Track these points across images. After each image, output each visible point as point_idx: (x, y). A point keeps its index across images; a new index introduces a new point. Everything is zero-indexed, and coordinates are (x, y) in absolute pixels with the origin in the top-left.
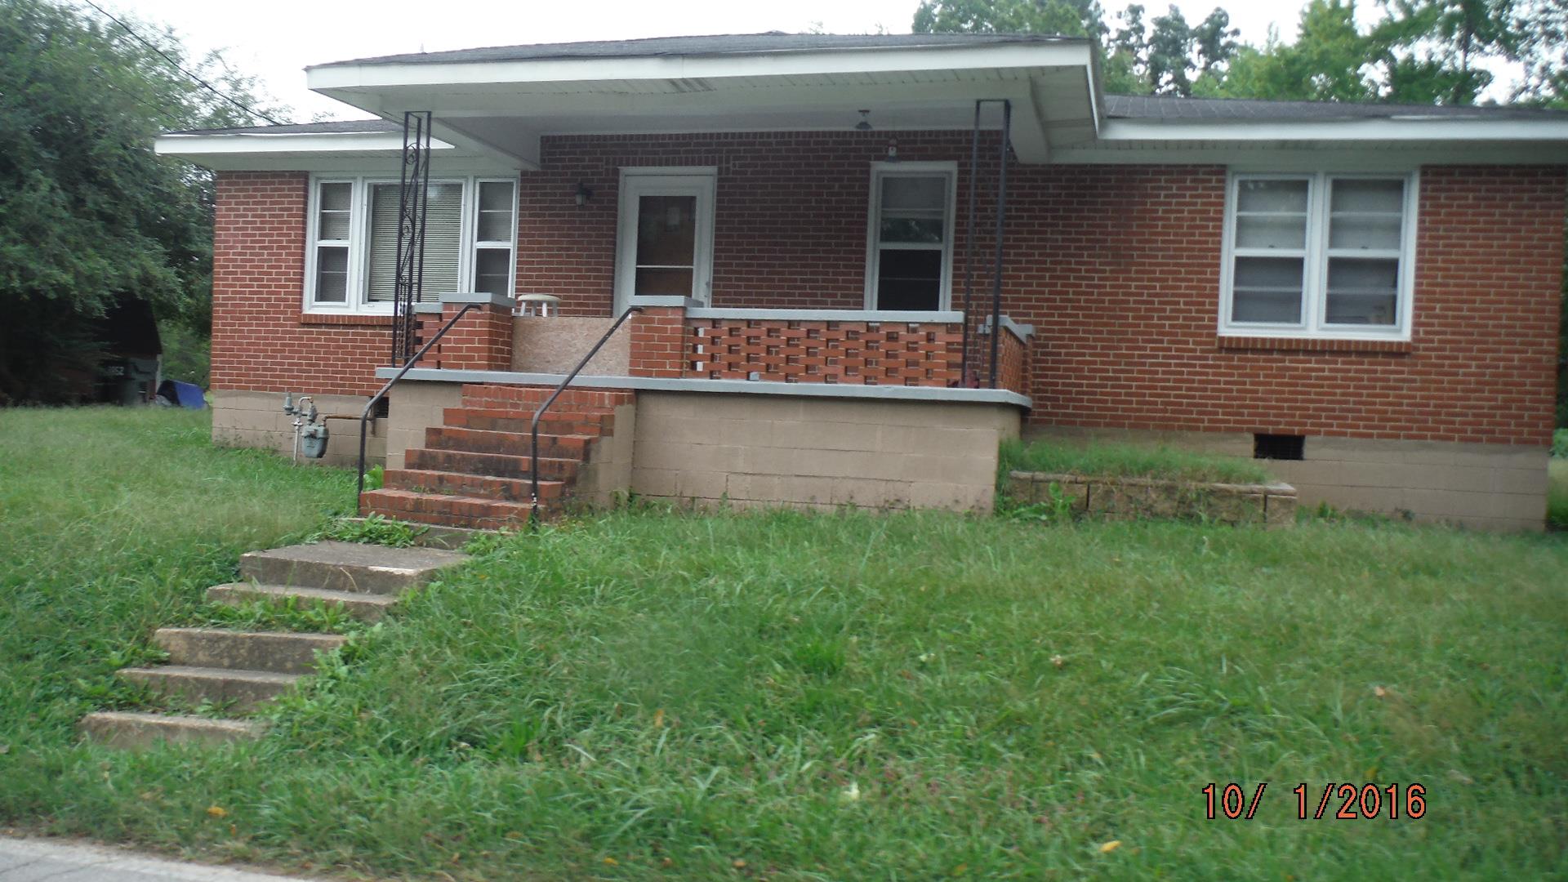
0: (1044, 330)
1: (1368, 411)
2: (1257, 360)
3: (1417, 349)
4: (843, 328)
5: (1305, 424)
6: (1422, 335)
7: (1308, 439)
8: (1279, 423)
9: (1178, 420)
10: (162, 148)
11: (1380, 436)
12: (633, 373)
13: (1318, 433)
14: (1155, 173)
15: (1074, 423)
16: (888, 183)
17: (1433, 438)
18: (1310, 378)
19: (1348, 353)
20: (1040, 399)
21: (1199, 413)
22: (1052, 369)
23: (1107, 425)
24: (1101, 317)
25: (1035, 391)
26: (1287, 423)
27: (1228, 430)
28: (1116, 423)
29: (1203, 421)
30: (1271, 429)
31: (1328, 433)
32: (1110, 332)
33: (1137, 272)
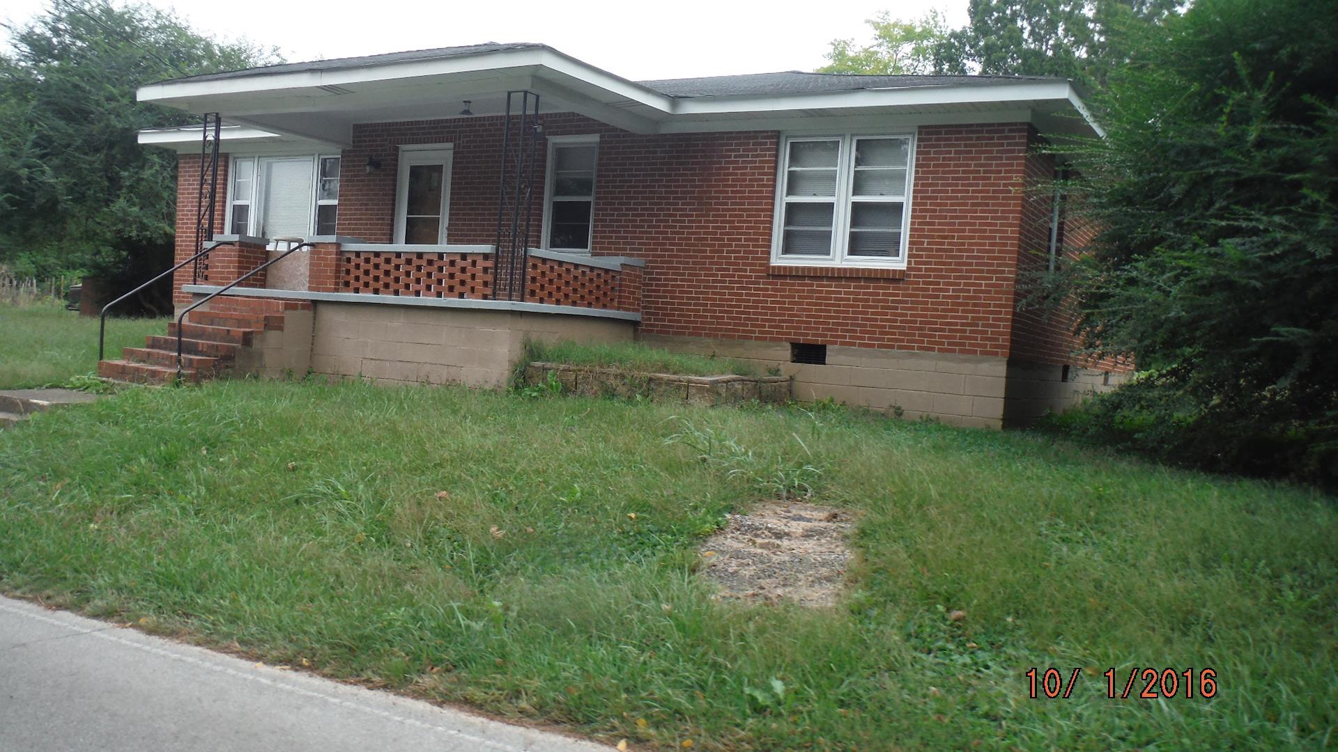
0: (651, 262)
1: (871, 326)
2: (793, 285)
3: (909, 276)
4: (426, 257)
5: (826, 336)
6: (913, 265)
7: (829, 347)
8: (807, 335)
9: (738, 331)
10: (143, 139)
11: (880, 346)
12: (310, 289)
13: (836, 343)
14: (728, 139)
15: (668, 333)
16: (561, 152)
17: (919, 348)
18: (830, 299)
19: (858, 279)
20: (647, 313)
21: (753, 326)
22: (655, 291)
23: (690, 334)
24: (689, 251)
25: (644, 308)
26: (814, 335)
27: (772, 339)
28: (696, 333)
29: (754, 332)
30: (802, 339)
31: (843, 344)
32: (694, 263)
33: (714, 216)
